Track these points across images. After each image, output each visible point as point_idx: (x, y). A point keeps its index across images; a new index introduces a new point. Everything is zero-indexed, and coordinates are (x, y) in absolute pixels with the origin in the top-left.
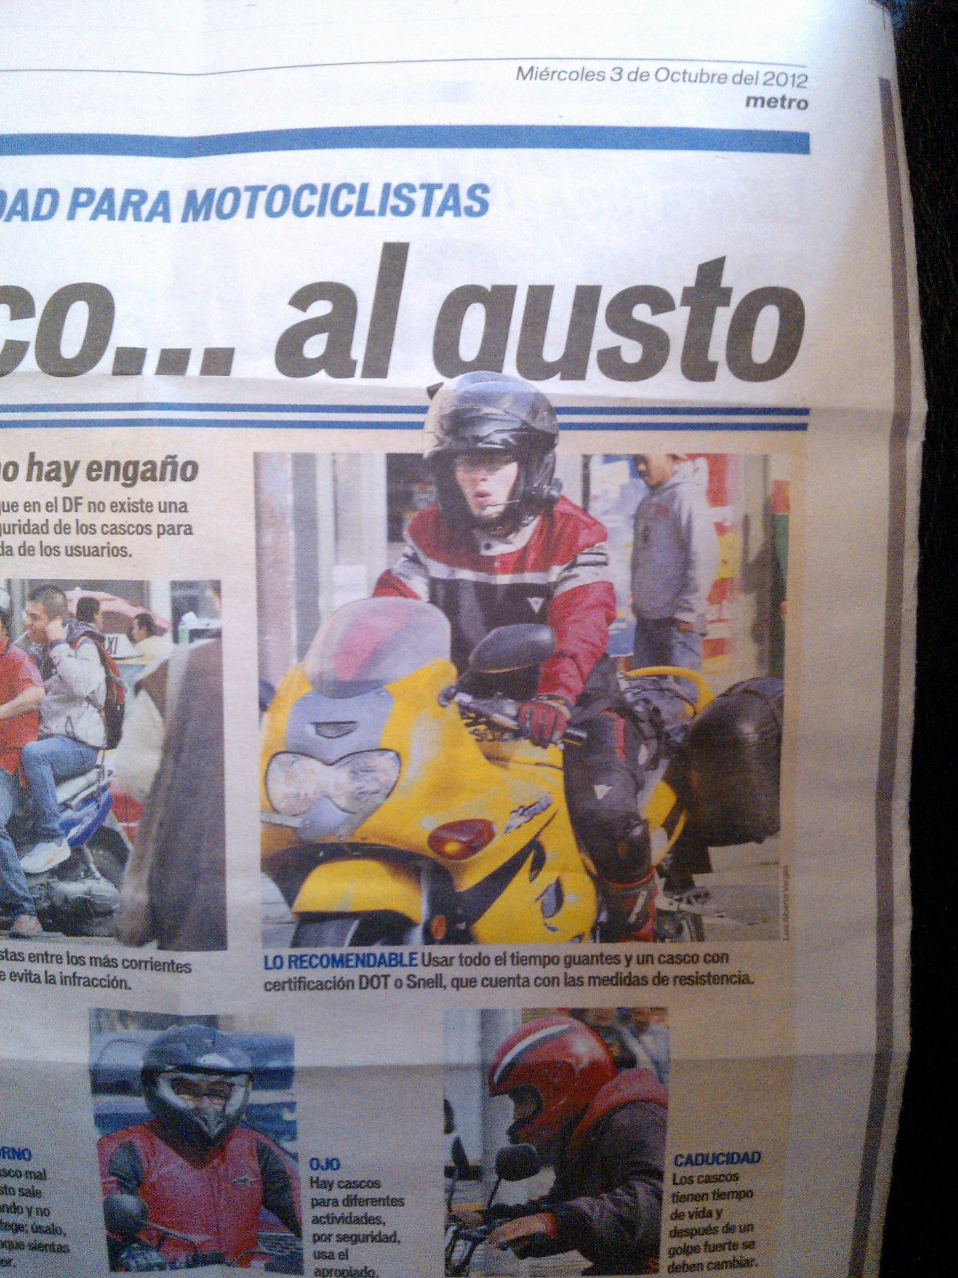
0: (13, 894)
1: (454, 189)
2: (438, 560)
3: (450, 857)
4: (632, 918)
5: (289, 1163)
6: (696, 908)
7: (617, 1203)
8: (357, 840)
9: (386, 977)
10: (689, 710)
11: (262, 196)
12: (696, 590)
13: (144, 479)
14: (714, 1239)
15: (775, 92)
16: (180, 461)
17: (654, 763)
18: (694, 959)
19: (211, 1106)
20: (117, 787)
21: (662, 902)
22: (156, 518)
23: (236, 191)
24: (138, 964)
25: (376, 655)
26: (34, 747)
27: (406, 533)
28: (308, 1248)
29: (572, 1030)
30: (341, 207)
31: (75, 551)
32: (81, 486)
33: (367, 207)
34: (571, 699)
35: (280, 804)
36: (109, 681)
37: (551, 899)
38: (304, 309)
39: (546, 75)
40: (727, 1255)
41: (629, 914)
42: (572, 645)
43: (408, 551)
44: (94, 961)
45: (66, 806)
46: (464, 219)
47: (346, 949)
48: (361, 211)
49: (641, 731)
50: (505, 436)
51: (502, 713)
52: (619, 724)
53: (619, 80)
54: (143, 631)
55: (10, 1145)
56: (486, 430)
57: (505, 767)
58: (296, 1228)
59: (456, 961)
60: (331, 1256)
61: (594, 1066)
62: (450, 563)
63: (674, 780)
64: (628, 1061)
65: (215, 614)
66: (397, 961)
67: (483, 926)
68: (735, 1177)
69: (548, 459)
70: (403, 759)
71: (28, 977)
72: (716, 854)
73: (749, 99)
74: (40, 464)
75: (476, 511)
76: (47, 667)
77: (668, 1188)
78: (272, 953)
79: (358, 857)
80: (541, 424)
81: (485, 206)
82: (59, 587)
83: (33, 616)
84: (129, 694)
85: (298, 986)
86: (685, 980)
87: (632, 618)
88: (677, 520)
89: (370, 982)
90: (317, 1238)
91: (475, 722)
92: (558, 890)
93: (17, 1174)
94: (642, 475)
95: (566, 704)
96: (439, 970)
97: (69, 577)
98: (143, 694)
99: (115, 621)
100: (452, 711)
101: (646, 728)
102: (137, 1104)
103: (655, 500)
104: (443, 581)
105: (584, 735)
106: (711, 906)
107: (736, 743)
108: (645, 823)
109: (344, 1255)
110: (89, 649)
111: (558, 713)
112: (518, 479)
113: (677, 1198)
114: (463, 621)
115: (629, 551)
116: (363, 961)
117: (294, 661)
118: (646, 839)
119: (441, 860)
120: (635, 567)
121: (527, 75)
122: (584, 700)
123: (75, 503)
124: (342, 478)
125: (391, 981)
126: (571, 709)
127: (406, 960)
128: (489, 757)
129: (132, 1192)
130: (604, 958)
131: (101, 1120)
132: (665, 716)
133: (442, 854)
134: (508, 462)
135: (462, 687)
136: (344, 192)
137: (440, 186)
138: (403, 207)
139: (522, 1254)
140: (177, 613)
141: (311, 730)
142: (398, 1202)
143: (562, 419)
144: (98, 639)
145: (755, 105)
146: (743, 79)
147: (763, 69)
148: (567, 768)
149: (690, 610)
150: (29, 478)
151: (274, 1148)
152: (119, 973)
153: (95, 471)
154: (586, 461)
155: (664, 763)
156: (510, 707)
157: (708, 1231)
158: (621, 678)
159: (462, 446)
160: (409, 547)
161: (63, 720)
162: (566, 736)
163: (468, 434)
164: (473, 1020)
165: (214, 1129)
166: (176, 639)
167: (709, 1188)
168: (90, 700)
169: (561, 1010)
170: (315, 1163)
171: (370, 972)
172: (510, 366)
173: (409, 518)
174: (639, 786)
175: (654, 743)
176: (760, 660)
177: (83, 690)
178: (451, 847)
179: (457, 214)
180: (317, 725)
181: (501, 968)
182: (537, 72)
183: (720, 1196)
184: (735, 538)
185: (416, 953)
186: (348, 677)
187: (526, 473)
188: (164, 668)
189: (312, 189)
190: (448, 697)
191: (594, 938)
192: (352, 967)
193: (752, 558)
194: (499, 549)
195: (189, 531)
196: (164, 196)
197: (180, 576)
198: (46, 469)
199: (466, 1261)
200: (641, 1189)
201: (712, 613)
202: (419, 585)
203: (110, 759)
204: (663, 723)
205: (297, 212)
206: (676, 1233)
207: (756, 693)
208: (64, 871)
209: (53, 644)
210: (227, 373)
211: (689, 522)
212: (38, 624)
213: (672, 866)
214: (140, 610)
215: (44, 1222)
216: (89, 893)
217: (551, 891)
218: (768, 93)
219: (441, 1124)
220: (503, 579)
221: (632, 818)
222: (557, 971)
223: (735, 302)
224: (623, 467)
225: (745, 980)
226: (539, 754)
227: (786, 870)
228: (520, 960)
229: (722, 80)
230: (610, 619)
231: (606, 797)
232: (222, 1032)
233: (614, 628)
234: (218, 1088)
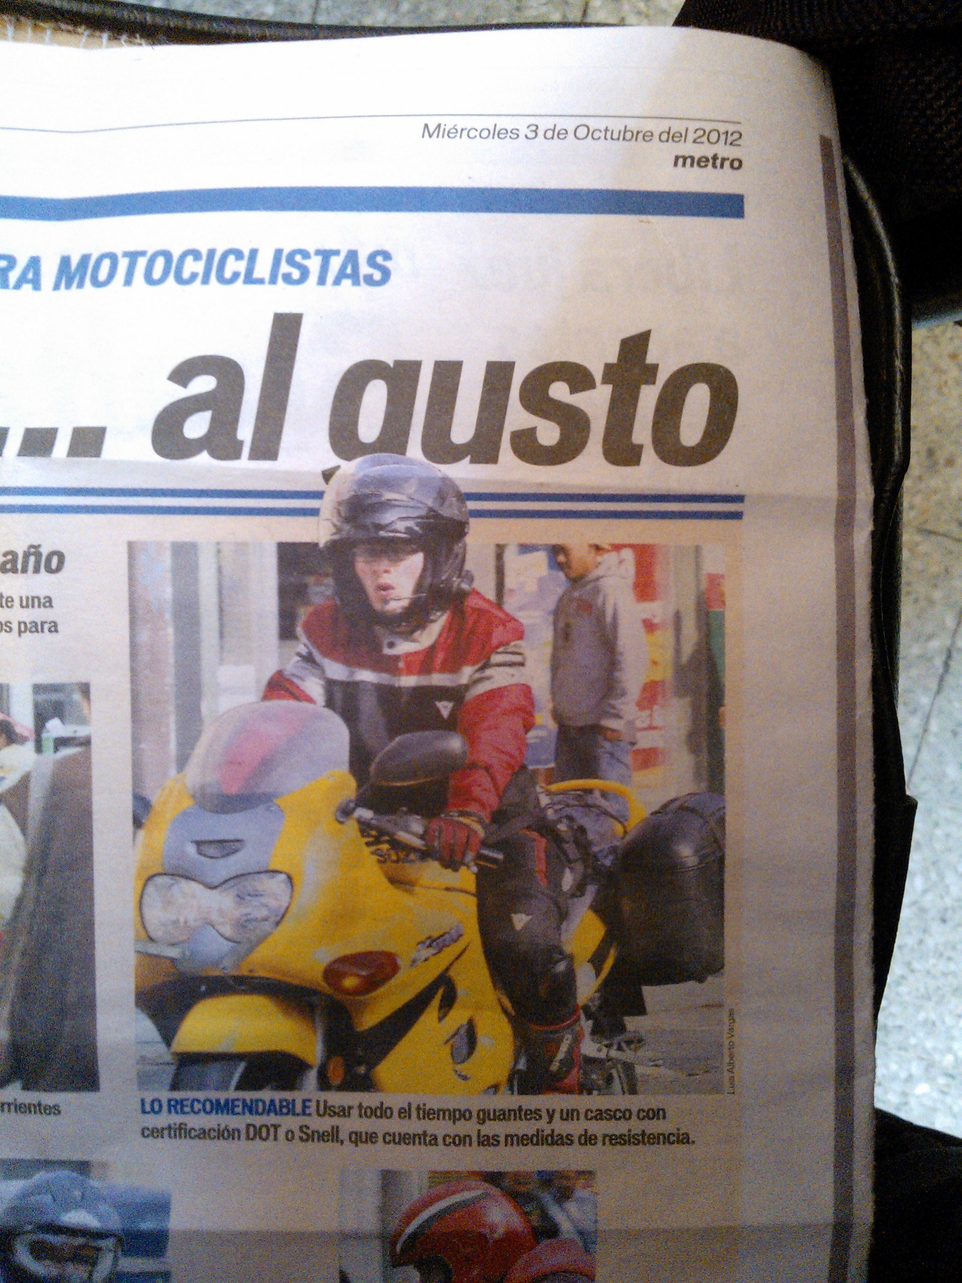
1: (352, 256)
2: (336, 659)
3: (348, 992)
4: (555, 1067)
6: (627, 1055)
8: (245, 972)
9: (276, 1127)
10: (619, 828)
11: (142, 262)
12: (624, 693)
13: (4, 571)
15: (707, 150)
16: (45, 551)
17: (579, 889)
18: (626, 1115)
19: (76, 1272)
21: (590, 1048)
22: (17, 615)
23: (113, 258)
25: (266, 765)
27: (299, 630)
29: (486, 1196)
30: (228, 274)
33: (257, 274)
34: (485, 815)
35: (157, 933)
37: (462, 1042)
38: (184, 384)
39: (454, 133)
41: (551, 1062)
42: (486, 755)
43: (303, 650)
46: (364, 289)
47: (232, 1094)
48: (249, 279)
49: (565, 853)
50: (410, 524)
51: (407, 830)
52: (539, 846)
53: (533, 138)
56: (389, 517)
57: (410, 892)
59: (355, 1112)
61: (511, 1237)
62: (347, 662)
63: (603, 910)
64: (551, 1231)
65: (83, 720)
66: (288, 1108)
67: (385, 1070)
69: (457, 548)
70: (295, 881)
72: (653, 995)
73: (677, 158)
75: (377, 606)
78: (149, 1096)
79: (244, 992)
80: (450, 511)
81: (386, 274)
85: (178, 1133)
86: (616, 1140)
87: (553, 726)
88: (600, 617)
89: (258, 1132)
91: (377, 841)
92: (470, 1036)
94: (561, 566)
95: (480, 821)
96: (336, 1121)
98: (3, 811)
100: (352, 826)
101: (571, 849)
103: (576, 594)
104: (342, 683)
105: (500, 856)
106: (645, 1052)
107: (674, 866)
108: (570, 958)
111: (471, 832)
112: (424, 570)
114: (363, 727)
115: (548, 650)
116: (250, 1108)
117: (173, 772)
118: (570, 974)
119: (339, 997)
120: (555, 666)
121: (434, 132)
122: (499, 817)
124: (227, 571)
125: (281, 1132)
126: (485, 827)
127: (299, 1108)
128: (394, 881)
130: (523, 1113)
132: (591, 836)
133: (340, 989)
134: (414, 552)
135: (361, 802)
136: (231, 258)
137: (337, 253)
138: (296, 274)
140: (41, 719)
141: (191, 849)
143: (472, 505)
145: (684, 164)
146: (671, 136)
147: (692, 126)
148: (481, 893)
149: (618, 716)
154: (500, 552)
155: (591, 890)
156: (417, 825)
158: (542, 792)
159: (361, 535)
160: (302, 645)
162: (480, 857)
163: (368, 521)
164: (372, 1183)
166: (39, 748)
169: (473, 1171)
171: (258, 1120)
172: (415, 449)
173: (303, 613)
174: (563, 915)
175: (579, 867)
176: (697, 776)
178: (350, 982)
179: (356, 283)
180: (199, 843)
181: (406, 1122)
182: (444, 129)
184: (665, 637)
185: (309, 1100)
186: (234, 790)
187: (433, 564)
188: (25, 781)
189: (196, 255)
190: (345, 812)
191: (511, 1088)
192: (238, 1114)
193: (685, 659)
194: (404, 647)
195: (54, 628)
196: (34, 263)
197: (44, 679)
201: (642, 719)
202: (314, 687)
204: (590, 844)
205: (180, 280)
207: (693, 810)
210: (98, 454)
211: (615, 618)
213: (600, 1008)
217: (463, 1033)
218: (698, 151)
220: (408, 681)
221: (555, 952)
222: (468, 1127)
223: (662, 377)
224: (540, 558)
225: (684, 1139)
226: (449, 877)
227: (731, 1014)
228: (427, 1114)
229: (647, 137)
230: (528, 726)
231: (525, 927)
232: (95, 1183)
233: (532, 736)
234: (84, 1252)
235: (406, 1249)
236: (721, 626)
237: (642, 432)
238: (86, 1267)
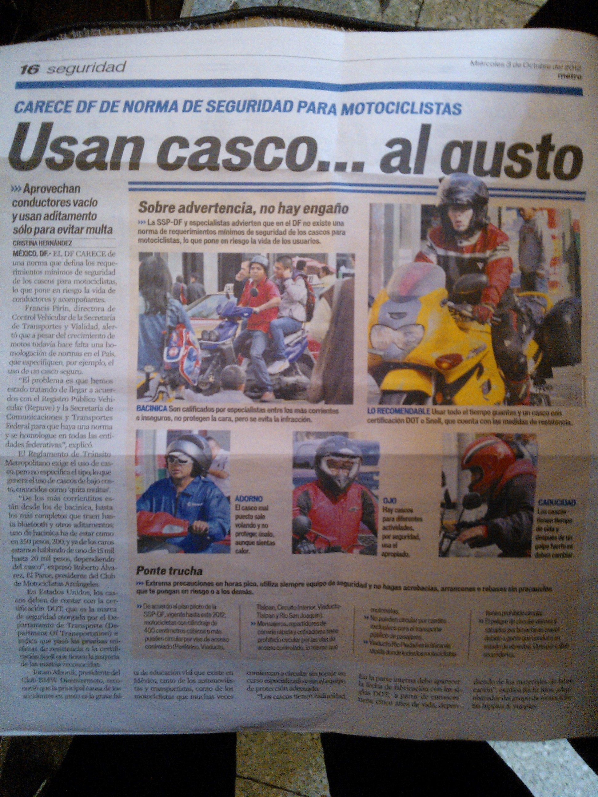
0: (263, 383)
1: (448, 106)
2: (441, 247)
3: (445, 369)
4: (520, 396)
5: (374, 500)
6: (547, 392)
7: (514, 522)
8: (406, 361)
9: (417, 418)
10: (543, 310)
11: (373, 106)
12: (545, 261)
13: (328, 212)
14: (555, 543)
15: (569, 73)
16: (342, 205)
17: (529, 332)
18: (547, 414)
19: (343, 473)
20: (310, 338)
21: (533, 390)
22: (331, 228)
23: (362, 104)
24: (315, 411)
25: (415, 286)
26: (276, 322)
27: (428, 237)
28: (380, 541)
29: (497, 442)
30: (405, 110)
31: (297, 242)
32: (301, 215)
33: (415, 111)
34: (494, 305)
35: (376, 346)
36: (309, 295)
37: (486, 387)
38: (391, 148)
39: (481, 64)
40: (560, 551)
41: (519, 393)
42: (495, 282)
43: (429, 244)
44: (297, 411)
45: (288, 346)
46: (452, 116)
47: (401, 406)
48: (412, 112)
50: (468, 198)
51: (466, 310)
52: (514, 316)
53: (509, 66)
54: (325, 273)
55: (253, 495)
56: (461, 196)
57: (467, 332)
58: (375, 533)
59: (447, 413)
60: (389, 546)
61: (506, 457)
62: (446, 249)
63: (538, 339)
64: (520, 455)
65: (352, 267)
66: (422, 412)
67: (459, 397)
68: (564, 512)
69: (484, 208)
70: (425, 328)
71: (267, 419)
72: (556, 371)
73: (559, 75)
74: (284, 207)
75: (456, 228)
76: (283, 289)
77: (536, 516)
78: (371, 407)
79: (407, 369)
80: (483, 194)
81: (460, 111)
82: (289, 256)
83: (278, 268)
84: (317, 299)
85: (381, 421)
86: (544, 423)
88: (536, 234)
89: (411, 420)
90: (385, 537)
91: (455, 314)
92: (489, 385)
93: (255, 508)
94: (522, 215)
95: (493, 307)
96: (440, 416)
97: (294, 252)
98: (323, 299)
99: (313, 270)
100: (446, 309)
101: (525, 317)
102: (311, 473)
103: (527, 225)
104: (442, 256)
105: (500, 320)
106: (553, 391)
107: (562, 324)
108: (525, 357)
109: (395, 546)
110: (301, 281)
111: (490, 311)
112: (473, 215)
113: (539, 520)
114: (451, 272)
116: (408, 411)
117: (382, 287)
118: (525, 363)
119: (441, 371)
120: (521, 250)
121: (474, 64)
122: (500, 305)
123: (298, 223)
124: (403, 214)
125: (419, 420)
126: (494, 309)
127: (425, 411)
128: (462, 329)
129: (305, 515)
130: (509, 412)
131: (296, 481)
132: (533, 312)
133: (441, 367)
134: (469, 209)
135: (450, 299)
136: (406, 105)
137: (442, 104)
138: (429, 111)
139: (472, 546)
140: (339, 266)
141: (388, 316)
142: (420, 520)
143: (491, 192)
144: (305, 277)
145: (562, 77)
146: (557, 68)
147: (564, 63)
148: (492, 333)
149: (542, 269)
150: (279, 212)
151: (369, 493)
152: (307, 415)
153: (307, 209)
154: (500, 209)
155: (533, 333)
156: (470, 308)
157: (552, 538)
159: (451, 202)
160: (429, 242)
161: (288, 311)
162: (493, 320)
163: (454, 197)
164: (454, 437)
165: (342, 484)
167: (553, 517)
168: (300, 302)
169: (492, 434)
170: (385, 500)
172: (471, 171)
173: (429, 231)
174: (523, 341)
175: (529, 324)
176: (571, 290)
177: (297, 298)
178: (445, 365)
179: (450, 114)
180: (391, 314)
181: (466, 416)
182: (478, 63)
183: (557, 521)
184: (559, 242)
185: (430, 409)
186: (404, 294)
187: (476, 214)
188: (332, 289)
189: (393, 104)
190: (444, 303)
191: (505, 404)
192: (403, 414)
193: (566, 249)
194: (465, 243)
195: (344, 233)
196: (334, 106)
197: (340, 251)
198: (286, 208)
199: (448, 550)
200: (524, 516)
201: (551, 270)
202: (433, 257)
203: (308, 326)
204: (533, 315)
205: (388, 112)
206: (538, 538)
207: (571, 304)
208: (286, 373)
209: (286, 279)
210: (361, 171)
211: (541, 235)
212: (280, 272)
213: (537, 375)
214: (323, 265)
215: (265, 531)
216: (297, 381)
217: (486, 384)
218: (566, 73)
219: (440, 482)
220: (467, 256)
221: (520, 354)
222: (489, 417)
223: (556, 150)
224: (513, 214)
225: (569, 423)
226: (481, 327)
227: (584, 378)
228: (473, 412)
229: (549, 67)
230: (510, 271)
232: (350, 439)
233: (512, 276)
234: (347, 464)
235: (468, 462)
236: (579, 238)
237: (550, 168)
238: (347, 471)
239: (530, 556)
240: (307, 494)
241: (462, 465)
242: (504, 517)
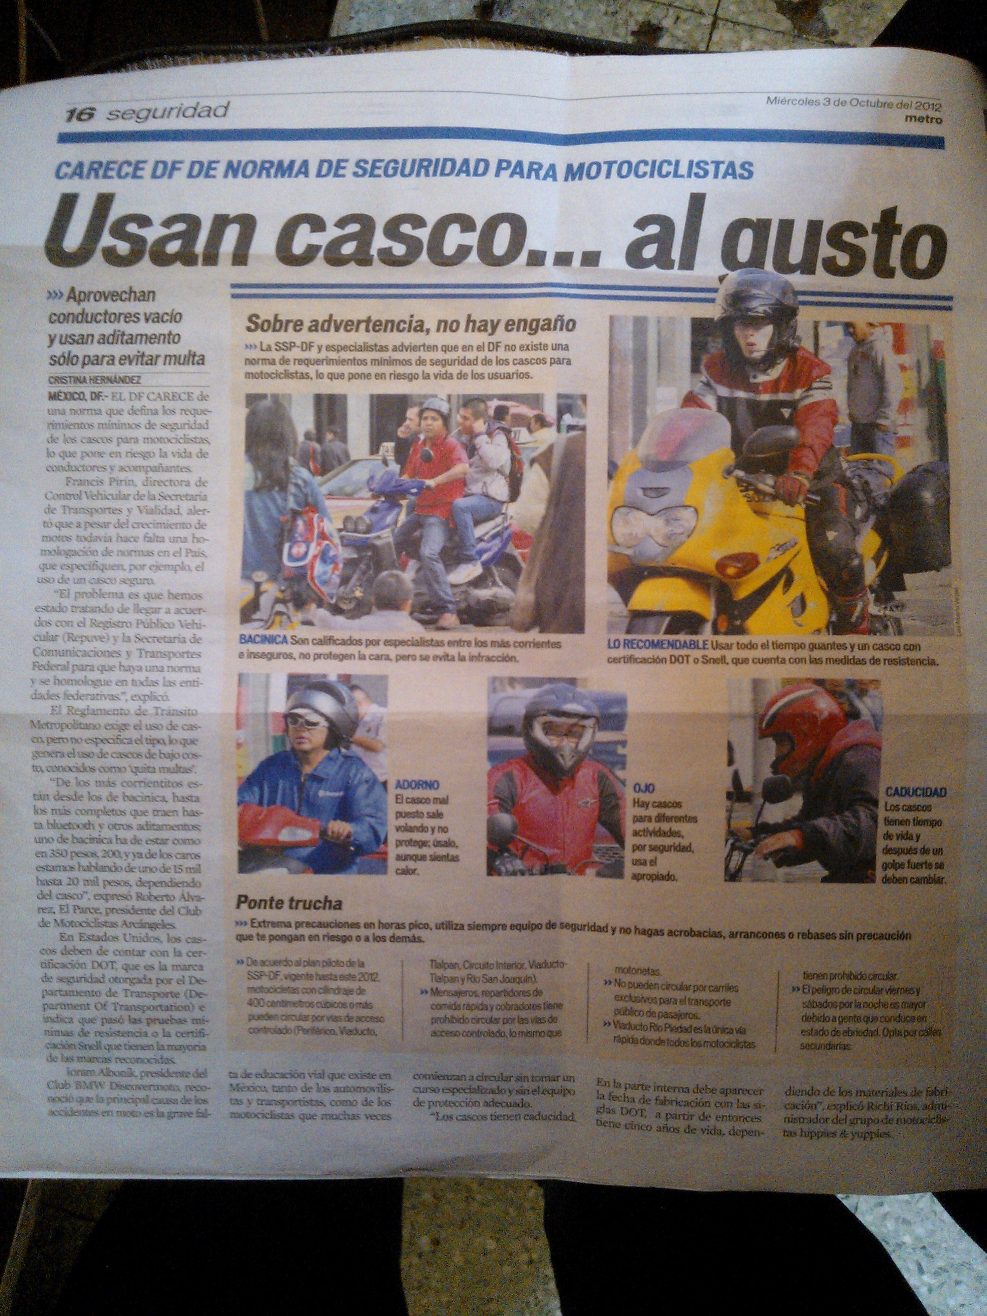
0: (441, 599)
1: (732, 165)
2: (724, 385)
3: (731, 577)
6: (896, 614)
7: (846, 823)
8: (669, 564)
9: (688, 656)
10: (889, 482)
11: (615, 168)
12: (889, 405)
13: (543, 329)
14: (916, 859)
15: (923, 113)
16: (566, 319)
17: (865, 518)
18: (897, 647)
19: (568, 744)
20: (515, 527)
21: (873, 609)
22: (549, 354)
23: (599, 165)
24: (523, 645)
25: (682, 445)
26: (460, 502)
27: (702, 368)
28: (629, 855)
29: (816, 692)
30: (664, 172)
31: (495, 376)
32: (501, 333)
33: (680, 172)
34: (810, 475)
35: (620, 540)
36: (513, 459)
37: (797, 606)
38: (643, 229)
39: (784, 101)
40: (924, 873)
41: (851, 616)
43: (704, 379)
44: (494, 644)
45: (480, 540)
46: (739, 181)
47: (661, 636)
48: (676, 175)
49: (857, 497)
50: (766, 308)
51: (765, 483)
52: (841, 493)
53: (828, 105)
54: (538, 426)
55: (424, 779)
56: (754, 304)
57: (767, 518)
58: (620, 840)
59: (735, 647)
60: (644, 863)
61: (832, 718)
62: (730, 386)
63: (880, 529)
64: (854, 714)
65: (583, 416)
66: (694, 645)
67: (754, 622)
68: (928, 808)
69: (792, 323)
70: (701, 513)
71: (446, 657)
72: (910, 579)
73: (907, 117)
74: (474, 322)
76: (472, 450)
77: (882, 814)
78: (613, 637)
79: (670, 576)
80: (789, 301)
81: (751, 174)
82: (483, 399)
83: (465, 418)
84: (526, 466)
85: (630, 660)
86: (892, 662)
87: (849, 423)
88: (874, 362)
89: (677, 660)
90: (636, 848)
91: (747, 490)
92: (802, 602)
93: (426, 801)
94: (853, 335)
95: (807, 478)
96: (724, 652)
97: (490, 392)
98: (536, 466)
99: (520, 420)
100: (732, 480)
101: (861, 496)
102: (517, 743)
103: (860, 350)
104: (726, 398)
105: (818, 498)
106: (907, 612)
107: (918, 505)
108: (861, 557)
109: (653, 862)
110: (501, 439)
111: (802, 485)
112: (774, 334)
113: (888, 822)
114: (740, 424)
115: (845, 381)
116: (672, 645)
117: (630, 448)
118: (861, 567)
119: (726, 580)
120: (850, 390)
121: (773, 101)
122: (819, 475)
123: (496, 346)
124: (663, 334)
125: (691, 659)
126: (810, 481)
127: (701, 645)
128: (756, 512)
129: (507, 811)
130: (836, 646)
131: (493, 755)
132: (873, 486)
133: (724, 575)
134: (767, 324)
135: (738, 466)
136: (665, 165)
137: (723, 162)
138: (701, 173)
139: (779, 864)
140: (560, 414)
141: (640, 493)
142: (694, 820)
143: (801, 298)
144: (507, 432)
145: (911, 120)
146: (903, 106)
147: (914, 100)
148: (808, 520)
149: (887, 418)
150: (467, 330)
151: (610, 775)
152: (510, 651)
153: (510, 325)
154: (816, 326)
155: (872, 519)
156: (770, 480)
157: (909, 851)
159: (739, 314)
160: (704, 376)
161: (480, 484)
163: (743, 306)
164: (747, 686)
165: (567, 762)
166: (559, 430)
167: (910, 815)
168: (499, 471)
169: (808, 680)
170: (637, 788)
171: (677, 653)
173: (705, 358)
174: (856, 532)
175: (865, 504)
176: (933, 449)
177: (495, 465)
178: (731, 571)
179: (735, 177)
180: (644, 489)
181: (766, 651)
182: (779, 100)
183: (918, 822)
184: (912, 375)
185: (707, 641)
186: (665, 458)
187: (778, 333)
188: (550, 449)
189: (646, 163)
190: (729, 472)
192: (665, 648)
193: (923, 386)
194: (762, 378)
195: (569, 362)
196: (552, 167)
197: (563, 391)
198: (478, 324)
199: (739, 869)
200: (863, 813)
201: (901, 420)
202: (710, 400)
203: (512, 509)
204: (871, 491)
205: (637, 175)
206: (887, 851)
207: (931, 472)
208: (477, 582)
209: (477, 435)
210: (597, 265)
211: (883, 364)
212: (468, 423)
213: (879, 586)
214: (536, 412)
215: (442, 837)
216: (495, 596)
217: (799, 602)
218: (918, 114)
219: (725, 759)
220: (765, 397)
221: (852, 553)
222: (804, 653)
223: (904, 232)
224: (839, 331)
225: (932, 663)
226: (788, 510)
227: (957, 590)
228: (778, 646)
229: (890, 105)
230: (835, 422)
231: (835, 539)
232: (579, 689)
233: (837, 429)
234: (575, 729)
235: (768, 725)
236: (943, 369)
237: (895, 260)
238: (574, 740)
239: (873, 881)
240: (509, 776)
241: (760, 728)
242: (830, 816)
